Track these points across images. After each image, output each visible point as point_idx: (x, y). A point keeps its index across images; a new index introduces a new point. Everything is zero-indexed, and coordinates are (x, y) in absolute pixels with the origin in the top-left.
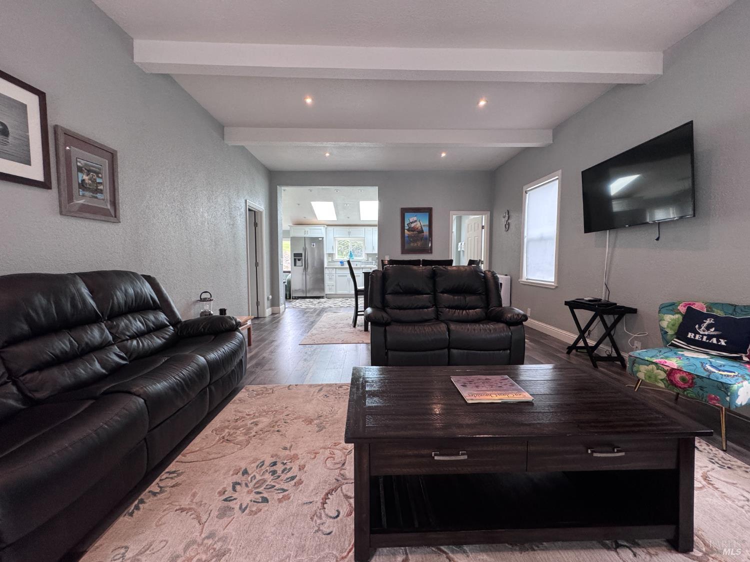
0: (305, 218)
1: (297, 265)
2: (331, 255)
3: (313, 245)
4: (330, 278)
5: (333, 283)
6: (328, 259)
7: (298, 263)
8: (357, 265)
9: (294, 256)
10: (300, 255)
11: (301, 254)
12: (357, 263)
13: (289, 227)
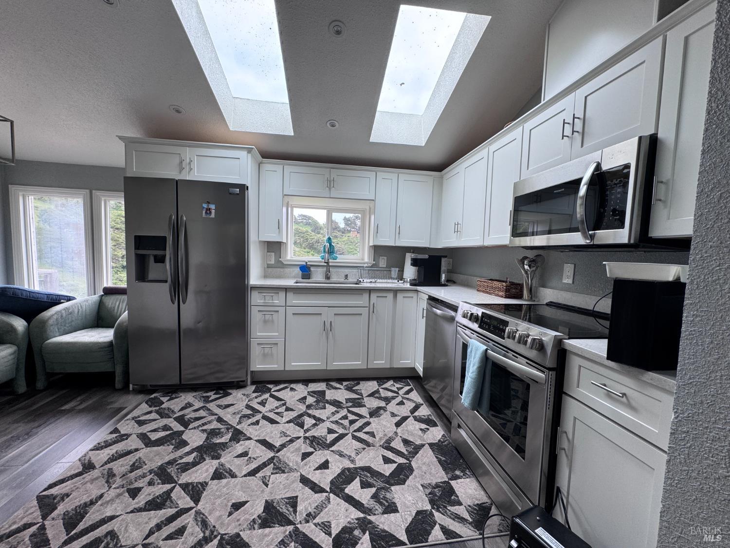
0: (178, 111)
1: (151, 276)
2: (274, 247)
3: (208, 211)
4: (265, 322)
5: (274, 334)
6: (264, 258)
7: (154, 271)
8: (346, 276)
9: (138, 246)
10: (159, 242)
11: (164, 239)
12: (347, 271)
13: (121, 147)
